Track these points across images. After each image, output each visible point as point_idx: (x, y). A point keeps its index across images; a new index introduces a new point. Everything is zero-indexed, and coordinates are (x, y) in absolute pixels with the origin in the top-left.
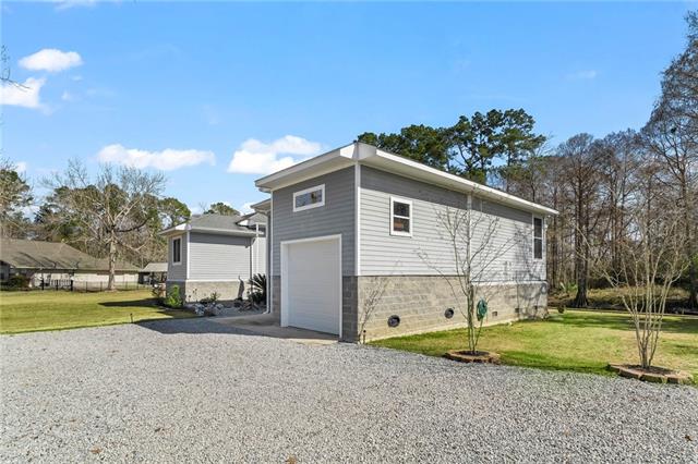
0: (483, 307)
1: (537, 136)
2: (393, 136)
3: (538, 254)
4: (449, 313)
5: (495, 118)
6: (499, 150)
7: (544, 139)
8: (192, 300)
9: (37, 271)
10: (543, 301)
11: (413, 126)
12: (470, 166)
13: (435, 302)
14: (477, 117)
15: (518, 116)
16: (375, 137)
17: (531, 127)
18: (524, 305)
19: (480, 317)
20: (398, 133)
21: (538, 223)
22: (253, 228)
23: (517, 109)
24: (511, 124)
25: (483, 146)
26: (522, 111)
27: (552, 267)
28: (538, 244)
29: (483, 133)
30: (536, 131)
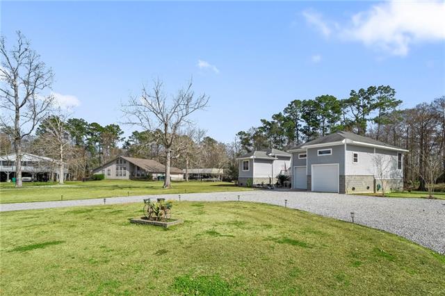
0: (379, 187)
1: (397, 100)
2: (310, 101)
3: (400, 168)
4: (368, 188)
5: (372, 90)
6: (374, 107)
7: (401, 102)
8: (256, 183)
9: (153, 173)
10: (402, 185)
11: (323, 96)
12: (357, 118)
13: (364, 184)
14: (361, 91)
15: (387, 89)
16: (301, 102)
17: (393, 95)
18: (394, 186)
19: (378, 190)
20: (314, 99)
21: (400, 155)
22: (274, 157)
23: (386, 85)
24: (381, 93)
25: (364, 106)
26: (388, 87)
27: (406, 172)
28: (400, 163)
29: (364, 98)
30: (397, 97)
